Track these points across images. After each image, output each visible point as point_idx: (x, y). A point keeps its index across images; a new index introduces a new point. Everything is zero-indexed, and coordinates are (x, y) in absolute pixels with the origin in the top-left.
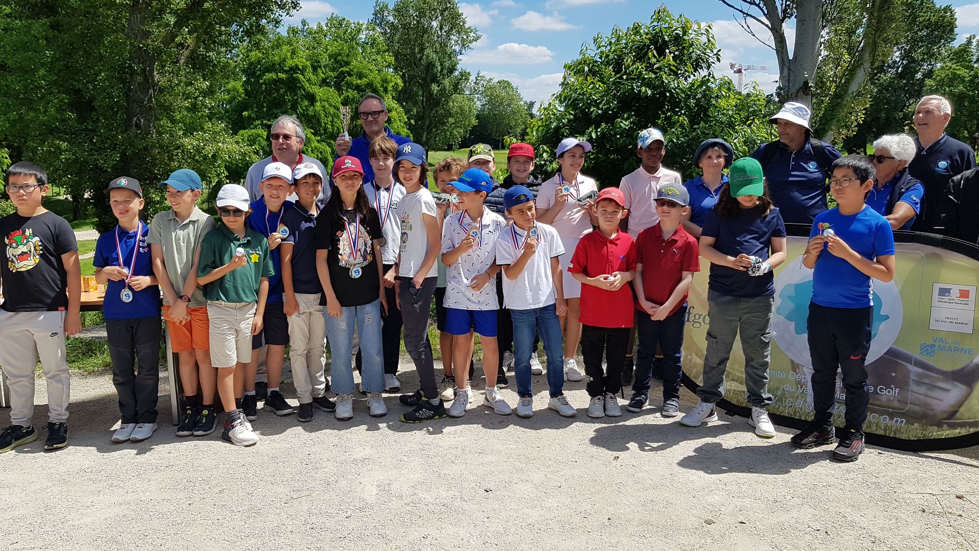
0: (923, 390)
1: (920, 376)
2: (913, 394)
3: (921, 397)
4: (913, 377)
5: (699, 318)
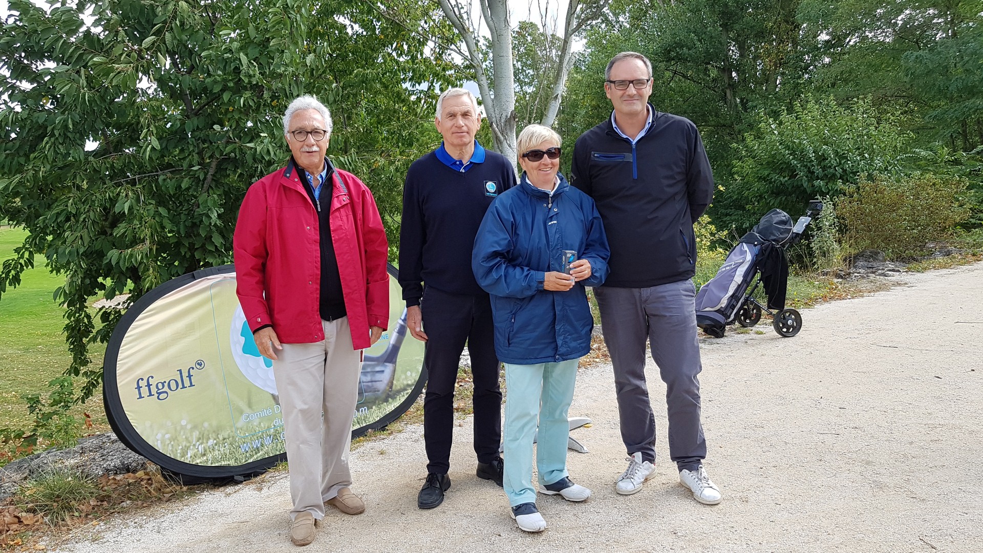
0: (369, 378)
2: (364, 384)
3: (370, 384)
5: (163, 386)
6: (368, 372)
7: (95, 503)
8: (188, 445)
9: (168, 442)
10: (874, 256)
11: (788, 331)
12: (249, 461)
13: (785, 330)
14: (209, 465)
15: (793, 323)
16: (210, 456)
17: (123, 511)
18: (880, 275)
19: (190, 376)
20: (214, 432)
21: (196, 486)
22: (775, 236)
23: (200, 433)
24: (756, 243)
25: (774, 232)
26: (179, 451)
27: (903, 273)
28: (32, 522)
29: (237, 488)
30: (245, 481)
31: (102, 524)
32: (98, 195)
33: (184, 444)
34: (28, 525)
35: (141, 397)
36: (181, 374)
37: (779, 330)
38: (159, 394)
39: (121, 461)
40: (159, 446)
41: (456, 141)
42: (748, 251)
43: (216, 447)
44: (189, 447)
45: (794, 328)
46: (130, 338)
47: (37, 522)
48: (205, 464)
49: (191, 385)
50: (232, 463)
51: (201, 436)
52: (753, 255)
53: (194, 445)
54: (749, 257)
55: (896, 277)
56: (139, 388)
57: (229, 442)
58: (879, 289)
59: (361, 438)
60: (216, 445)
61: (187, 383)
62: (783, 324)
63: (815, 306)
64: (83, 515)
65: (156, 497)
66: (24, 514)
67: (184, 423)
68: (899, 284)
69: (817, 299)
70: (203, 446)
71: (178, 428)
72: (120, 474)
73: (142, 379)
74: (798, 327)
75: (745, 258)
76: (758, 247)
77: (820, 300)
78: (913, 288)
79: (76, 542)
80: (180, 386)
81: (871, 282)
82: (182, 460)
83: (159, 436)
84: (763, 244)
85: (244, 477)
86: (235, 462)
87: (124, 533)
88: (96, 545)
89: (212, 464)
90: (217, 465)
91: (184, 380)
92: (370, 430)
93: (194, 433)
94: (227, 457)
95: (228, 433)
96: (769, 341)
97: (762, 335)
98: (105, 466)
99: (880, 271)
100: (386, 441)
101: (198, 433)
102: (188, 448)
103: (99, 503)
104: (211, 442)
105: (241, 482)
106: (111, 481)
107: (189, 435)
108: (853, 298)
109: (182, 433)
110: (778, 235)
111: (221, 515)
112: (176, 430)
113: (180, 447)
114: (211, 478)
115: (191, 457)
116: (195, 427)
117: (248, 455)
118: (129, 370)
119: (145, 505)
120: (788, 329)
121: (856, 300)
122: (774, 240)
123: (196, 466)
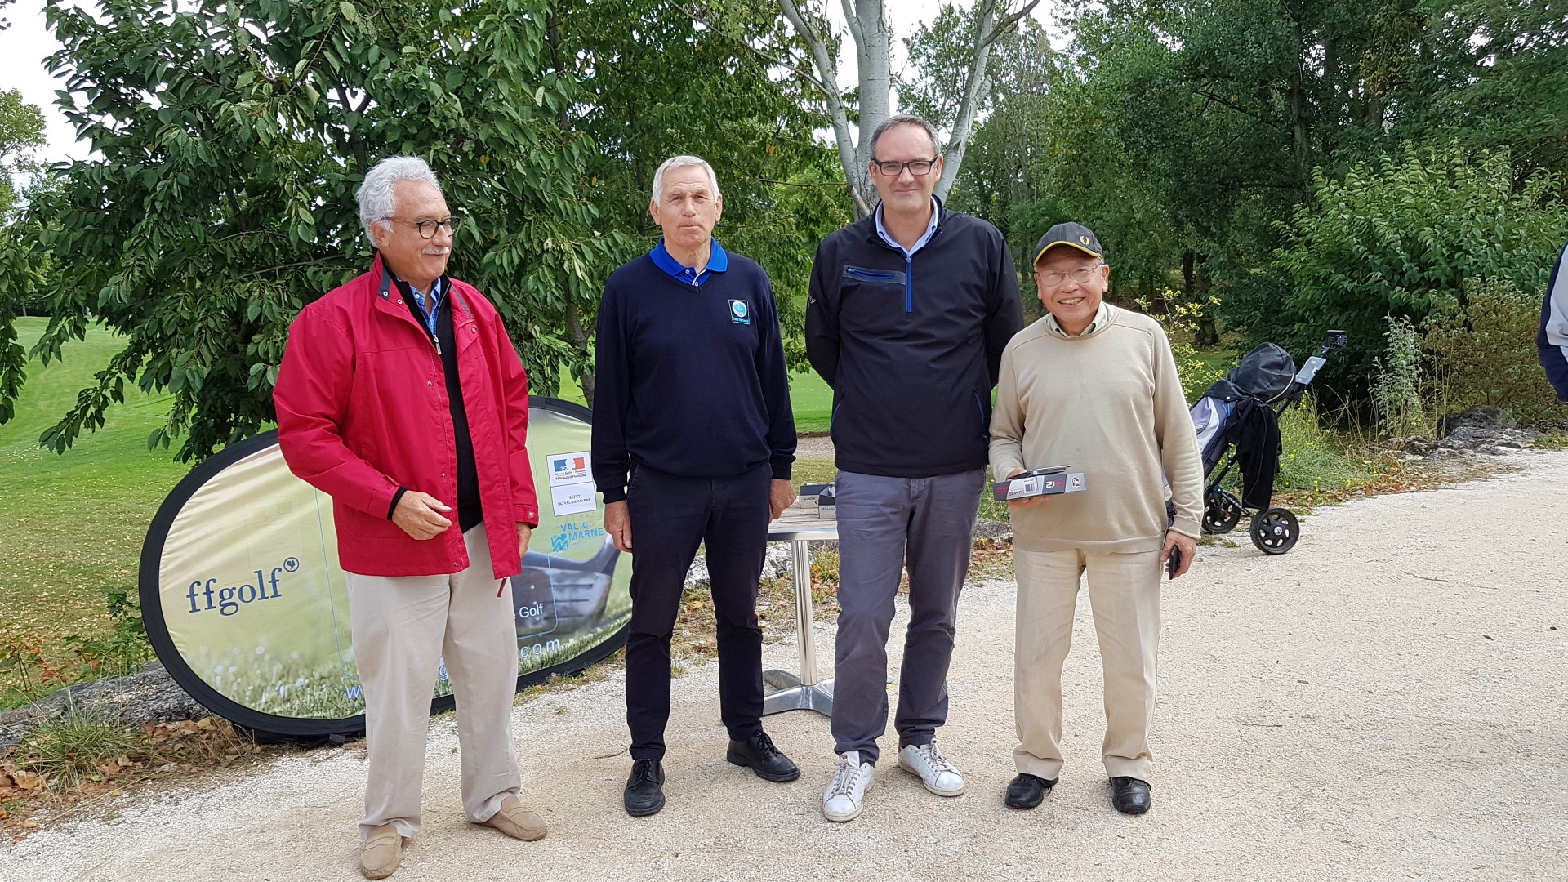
0: (567, 594)
1: (559, 579)
2: (559, 604)
3: (567, 604)
4: (553, 583)
5: (231, 596)
6: (565, 586)
7: (125, 764)
8: (263, 684)
9: (232, 678)
10: (1488, 418)
11: (1274, 545)
12: (357, 714)
13: (1269, 542)
14: (294, 715)
15: (1284, 532)
16: (297, 703)
17: (164, 778)
18: (1484, 451)
19: (274, 582)
20: (306, 666)
21: (275, 746)
22: (1261, 387)
23: (284, 667)
24: (1228, 398)
25: (1260, 380)
26: (248, 694)
27: (1524, 450)
28: (32, 786)
29: (332, 752)
30: (346, 742)
31: (124, 796)
32: (219, 295)
33: (257, 682)
34: (25, 790)
35: (195, 610)
36: (260, 577)
37: (1258, 541)
38: (225, 606)
39: (179, 702)
40: (217, 684)
41: (683, 239)
42: (1214, 410)
43: (308, 690)
44: (266, 687)
45: (1286, 540)
46: (183, 522)
47: (38, 785)
48: (287, 715)
49: (276, 595)
50: (330, 714)
51: (285, 672)
52: (1224, 417)
53: (273, 685)
54: (1215, 421)
55: (1510, 456)
56: (192, 596)
57: (329, 684)
58: (1473, 476)
59: (539, 686)
60: (308, 686)
61: (269, 592)
62: (1267, 534)
63: (1348, 503)
64: (104, 779)
65: (213, 759)
66: (23, 773)
67: (260, 650)
68: (1509, 469)
69: (1356, 490)
70: (287, 687)
71: (251, 658)
72: (176, 720)
73: (199, 584)
74: (1292, 539)
75: (1207, 422)
76: (1231, 405)
77: (1359, 492)
78: (1531, 477)
79: (81, 820)
80: (258, 595)
81: (1464, 463)
82: (252, 706)
83: (219, 669)
84: (1240, 400)
85: (346, 737)
86: (336, 714)
87: (150, 812)
88: (106, 826)
89: (298, 714)
90: (305, 716)
91: (266, 586)
92: (553, 675)
93: (275, 668)
94: (324, 705)
95: (327, 669)
96: (1240, 560)
97: (1232, 550)
98: (155, 707)
99: (1484, 446)
100: (575, 692)
101: (281, 667)
102: (263, 689)
103: (131, 764)
104: (301, 681)
105: (339, 745)
106: (159, 732)
107: (267, 669)
108: (1419, 490)
109: (255, 666)
110: (1266, 386)
111: (292, 794)
112: (246, 662)
113: (251, 688)
114: (295, 736)
115: (266, 703)
116: (276, 658)
117: (356, 704)
118: (183, 567)
119: (194, 770)
120: (1275, 541)
121: (1423, 495)
122: (1258, 395)
123: (274, 716)
